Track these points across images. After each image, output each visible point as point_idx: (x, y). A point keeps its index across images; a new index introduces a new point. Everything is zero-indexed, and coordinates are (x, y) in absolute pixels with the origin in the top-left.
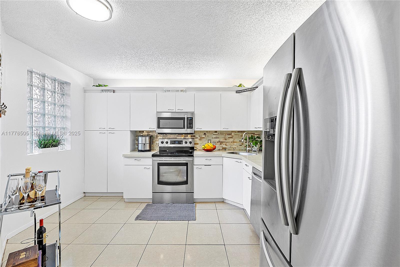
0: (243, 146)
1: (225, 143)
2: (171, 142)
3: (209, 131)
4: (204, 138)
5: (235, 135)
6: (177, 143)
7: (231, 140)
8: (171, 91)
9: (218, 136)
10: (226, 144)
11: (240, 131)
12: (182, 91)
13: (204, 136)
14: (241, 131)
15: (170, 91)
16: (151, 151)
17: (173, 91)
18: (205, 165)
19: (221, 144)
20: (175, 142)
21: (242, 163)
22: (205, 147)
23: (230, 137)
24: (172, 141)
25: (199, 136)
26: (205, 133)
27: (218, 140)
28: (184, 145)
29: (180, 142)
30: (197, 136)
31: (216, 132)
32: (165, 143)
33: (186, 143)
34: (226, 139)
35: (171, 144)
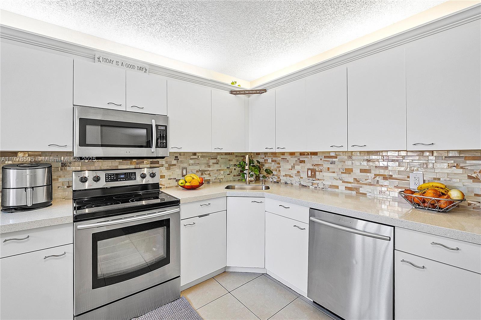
0: (232, 175)
1: (209, 172)
2: (108, 178)
3: (184, 153)
4: (174, 165)
5: (221, 159)
6: (123, 178)
7: (217, 167)
8: (115, 62)
9: (197, 161)
10: (209, 174)
11: (227, 153)
12: (141, 69)
13: (174, 162)
14: (229, 153)
15: (111, 61)
16: (51, 205)
17: (120, 64)
18: (200, 216)
19: (202, 175)
20: (117, 177)
21: (263, 202)
22: (186, 182)
23: (215, 162)
24: (111, 175)
25: (167, 162)
26: (176, 157)
27: (197, 168)
28: (139, 181)
29: (129, 176)
30: (162, 163)
31: (195, 154)
32: (90, 179)
33: (143, 176)
34: (209, 166)
35: (109, 181)
